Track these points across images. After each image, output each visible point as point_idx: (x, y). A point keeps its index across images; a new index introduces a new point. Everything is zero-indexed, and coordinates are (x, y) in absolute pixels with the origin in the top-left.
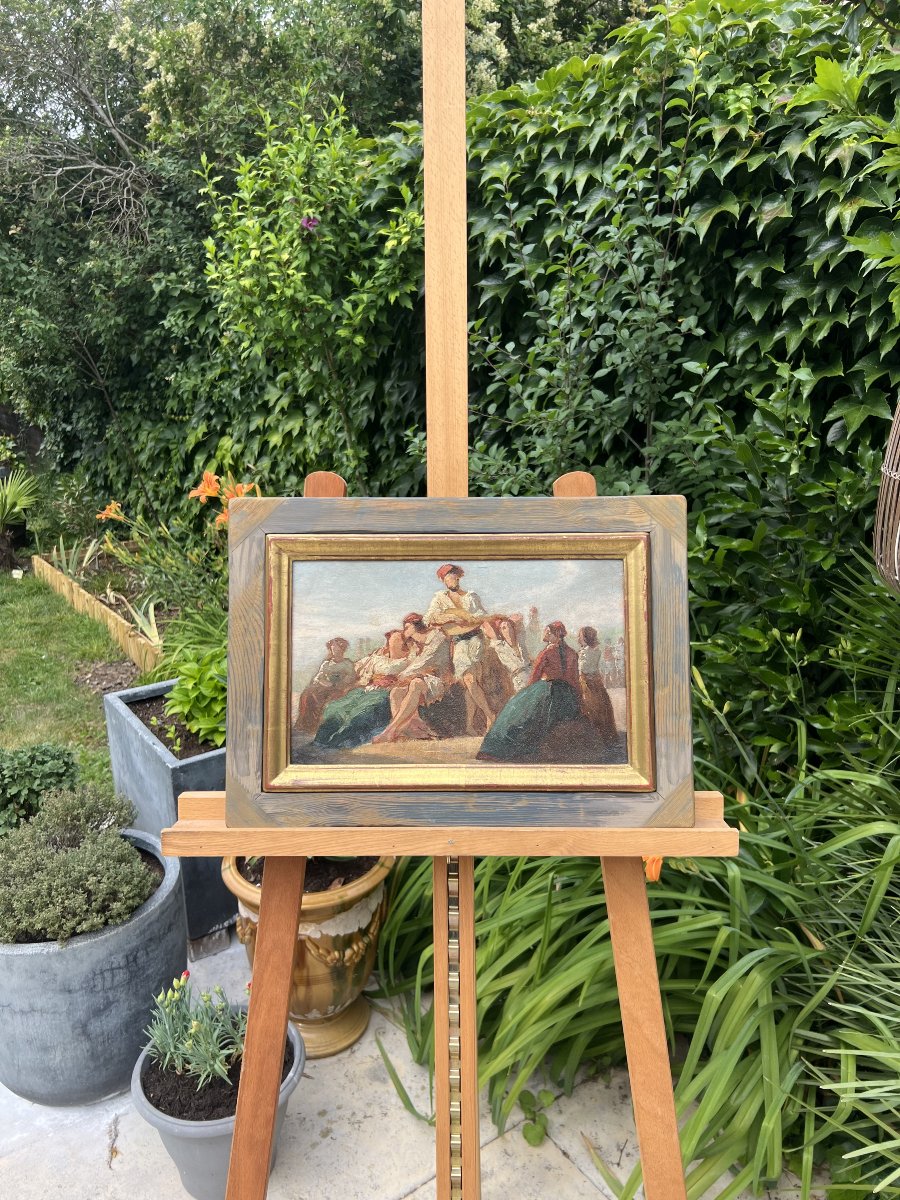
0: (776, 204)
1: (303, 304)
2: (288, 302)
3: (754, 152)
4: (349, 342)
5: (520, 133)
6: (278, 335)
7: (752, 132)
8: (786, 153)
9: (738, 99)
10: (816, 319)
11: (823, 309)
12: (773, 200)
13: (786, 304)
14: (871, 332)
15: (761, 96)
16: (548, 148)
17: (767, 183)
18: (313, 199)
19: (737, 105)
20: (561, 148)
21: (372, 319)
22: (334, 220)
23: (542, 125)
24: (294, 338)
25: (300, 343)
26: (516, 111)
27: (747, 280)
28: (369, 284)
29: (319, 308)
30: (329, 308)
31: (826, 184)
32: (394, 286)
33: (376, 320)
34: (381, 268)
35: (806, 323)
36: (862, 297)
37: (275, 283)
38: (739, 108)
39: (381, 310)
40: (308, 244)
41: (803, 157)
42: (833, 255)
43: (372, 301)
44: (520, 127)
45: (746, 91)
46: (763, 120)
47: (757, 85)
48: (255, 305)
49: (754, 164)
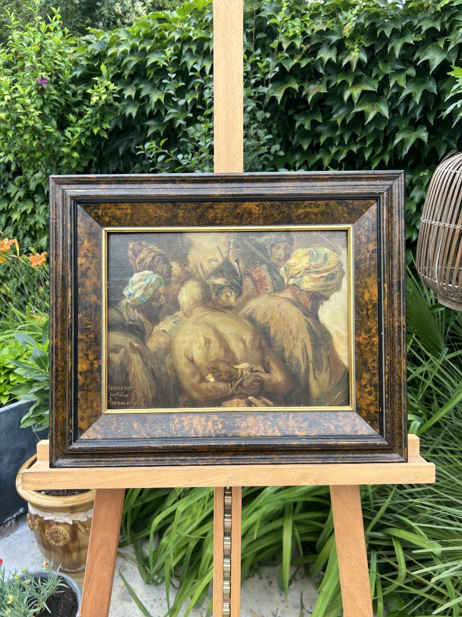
0: (316, 86)
1: (40, 131)
2: (30, 129)
3: (303, 57)
4: (68, 155)
5: (170, 37)
6: (23, 150)
7: (303, 45)
8: (321, 58)
9: (294, 26)
10: (339, 148)
11: (342, 143)
12: (315, 83)
13: (322, 140)
14: (367, 155)
15: (306, 26)
16: (186, 48)
17: (310, 74)
18: (44, 67)
19: (294, 29)
20: (194, 48)
21: (83, 143)
22: (56, 82)
23: (182, 34)
24: (34, 152)
25: (38, 155)
26: (165, 24)
27: (302, 126)
28: (81, 122)
29: (49, 134)
30: (56, 134)
31: (342, 77)
32: (96, 124)
33: (85, 143)
34: (89, 113)
35: (333, 150)
36: (363, 136)
37: (22, 117)
38: (295, 32)
39: (88, 138)
40: (41, 94)
41: (330, 61)
42: (347, 115)
43: (82, 133)
44: (170, 33)
45: (297, 22)
46: (307, 40)
47: (303, 20)
48: (7, 130)
49: (304, 64)
